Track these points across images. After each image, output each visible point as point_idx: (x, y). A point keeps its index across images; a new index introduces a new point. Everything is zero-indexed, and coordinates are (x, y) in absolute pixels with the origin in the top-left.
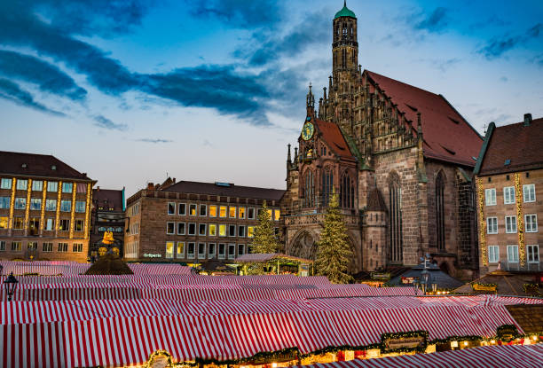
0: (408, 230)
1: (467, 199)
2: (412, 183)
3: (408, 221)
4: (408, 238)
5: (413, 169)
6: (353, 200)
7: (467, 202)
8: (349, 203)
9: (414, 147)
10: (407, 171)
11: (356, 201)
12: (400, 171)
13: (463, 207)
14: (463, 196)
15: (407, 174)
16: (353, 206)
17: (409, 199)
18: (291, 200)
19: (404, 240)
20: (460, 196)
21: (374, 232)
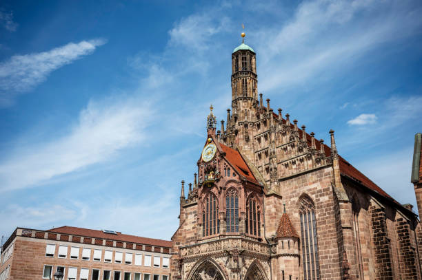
0: (326, 257)
1: (382, 226)
2: (328, 205)
3: (326, 247)
4: (326, 267)
5: (328, 189)
6: (259, 228)
7: (383, 230)
8: (255, 231)
9: (328, 166)
10: (321, 193)
11: (262, 229)
12: (313, 194)
13: (379, 235)
14: (378, 223)
15: (321, 196)
16: (259, 234)
17: (324, 222)
18: (185, 237)
19: (321, 270)
20: (374, 223)
21: (286, 261)
